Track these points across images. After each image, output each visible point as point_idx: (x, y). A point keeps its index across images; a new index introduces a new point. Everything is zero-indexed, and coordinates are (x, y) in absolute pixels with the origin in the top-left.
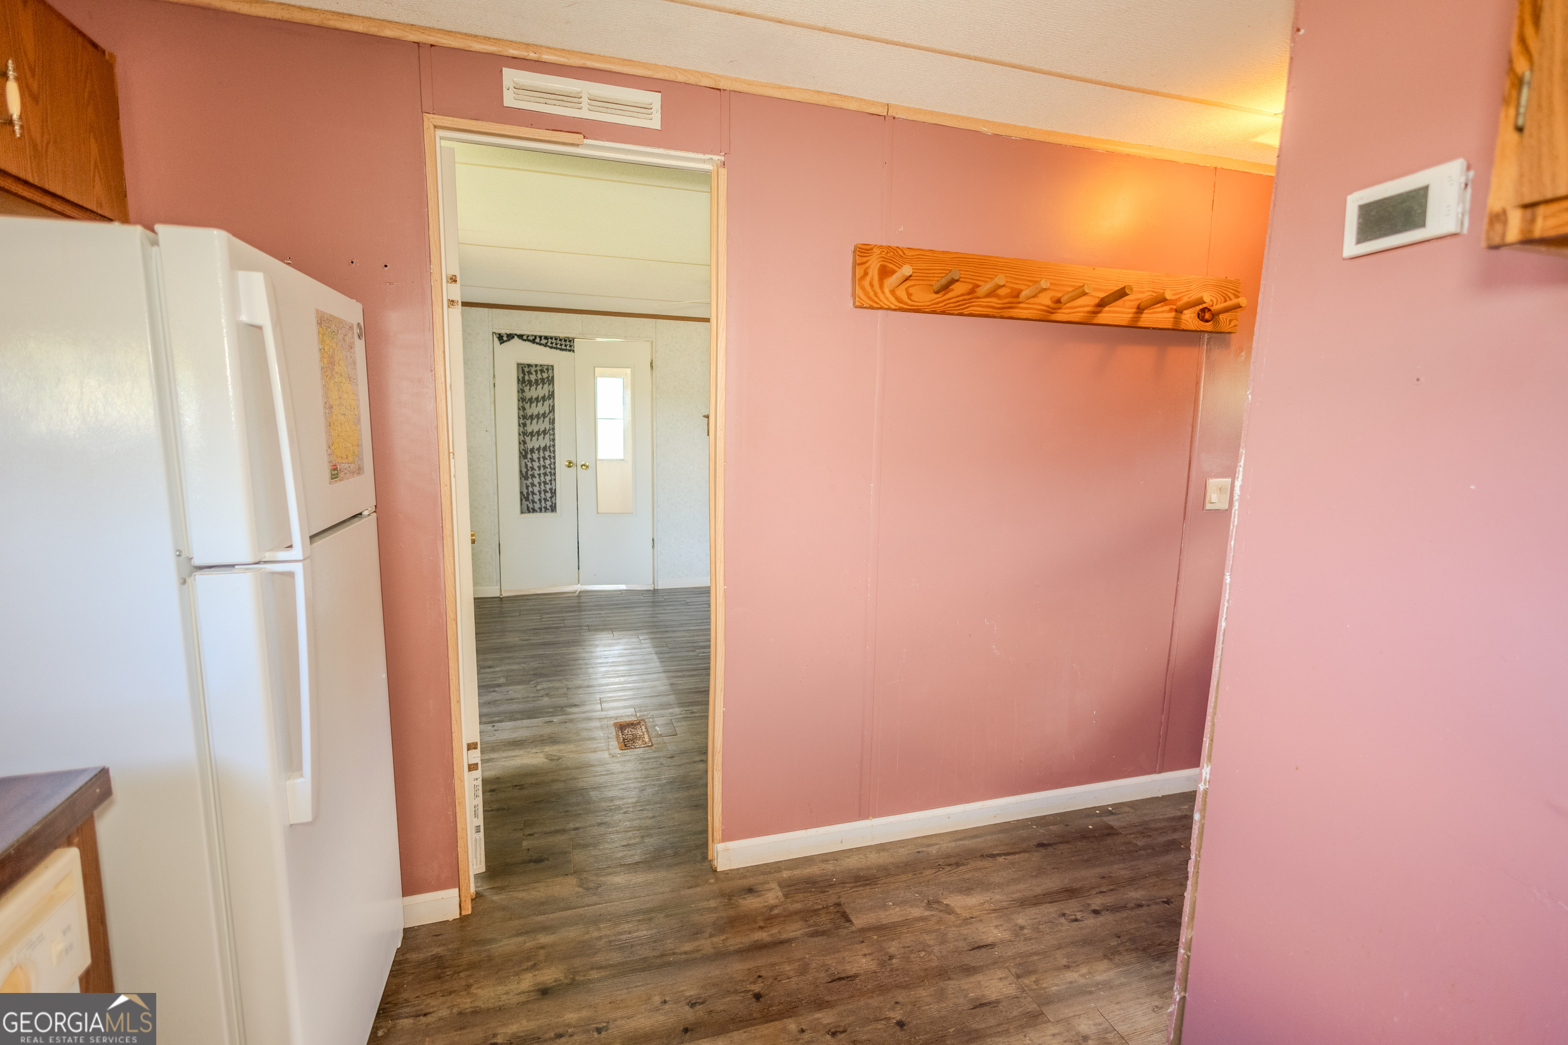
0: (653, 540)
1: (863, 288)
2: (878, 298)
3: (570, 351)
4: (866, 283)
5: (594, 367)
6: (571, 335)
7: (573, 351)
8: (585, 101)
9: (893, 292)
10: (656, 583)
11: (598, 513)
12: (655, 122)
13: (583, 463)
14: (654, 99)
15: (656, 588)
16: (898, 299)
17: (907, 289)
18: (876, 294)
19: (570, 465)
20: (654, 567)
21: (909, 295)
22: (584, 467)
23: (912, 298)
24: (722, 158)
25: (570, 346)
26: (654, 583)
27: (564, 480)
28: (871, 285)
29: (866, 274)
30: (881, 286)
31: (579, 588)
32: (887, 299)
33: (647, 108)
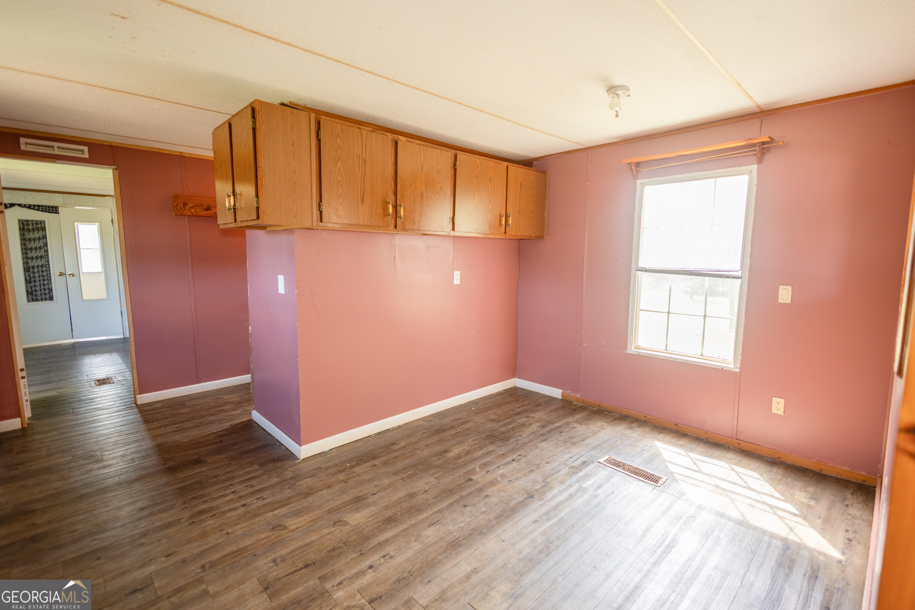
0: (121, 312)
1: (177, 209)
2: (184, 212)
3: (56, 213)
4: (178, 207)
5: (74, 222)
6: (56, 205)
7: (58, 213)
8: (56, 148)
9: (189, 210)
10: (125, 334)
11: (83, 300)
12: (86, 155)
13: (70, 273)
14: (86, 149)
15: (125, 337)
16: (191, 213)
17: (195, 210)
18: (182, 211)
19: (61, 274)
20: (123, 326)
21: (196, 211)
22: (71, 275)
23: (197, 212)
24: (116, 167)
25: (56, 210)
26: (124, 334)
27: (57, 284)
28: (180, 208)
29: (178, 204)
30: (185, 208)
31: (73, 341)
32: (187, 212)
33: (82, 151)
